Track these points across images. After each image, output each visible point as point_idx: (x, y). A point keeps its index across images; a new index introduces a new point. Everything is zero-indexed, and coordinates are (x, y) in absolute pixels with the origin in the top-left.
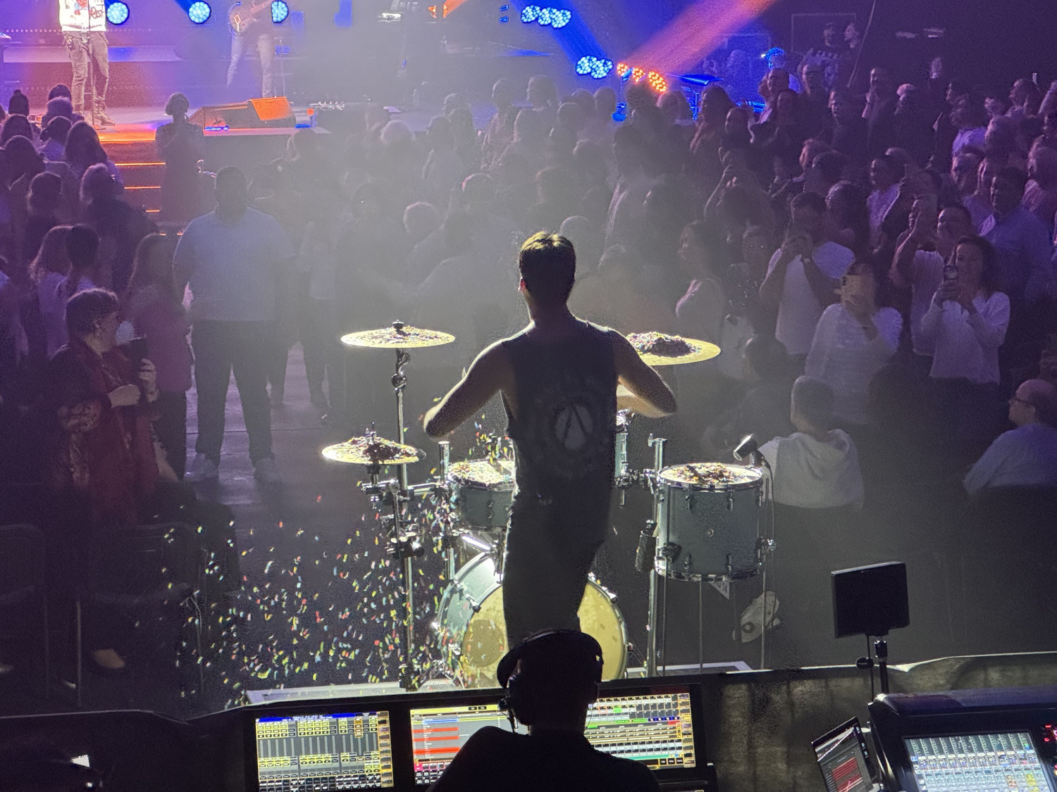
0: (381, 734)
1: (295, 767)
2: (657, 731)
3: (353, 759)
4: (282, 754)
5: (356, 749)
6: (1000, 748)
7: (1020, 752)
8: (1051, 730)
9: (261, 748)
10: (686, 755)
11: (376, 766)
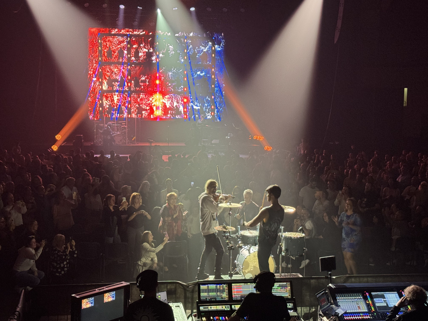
0: (226, 289)
1: (208, 295)
2: (283, 290)
3: (220, 294)
4: (205, 292)
5: (221, 291)
6: (355, 296)
7: (359, 297)
8: (366, 293)
9: (201, 291)
10: (289, 295)
11: (225, 296)
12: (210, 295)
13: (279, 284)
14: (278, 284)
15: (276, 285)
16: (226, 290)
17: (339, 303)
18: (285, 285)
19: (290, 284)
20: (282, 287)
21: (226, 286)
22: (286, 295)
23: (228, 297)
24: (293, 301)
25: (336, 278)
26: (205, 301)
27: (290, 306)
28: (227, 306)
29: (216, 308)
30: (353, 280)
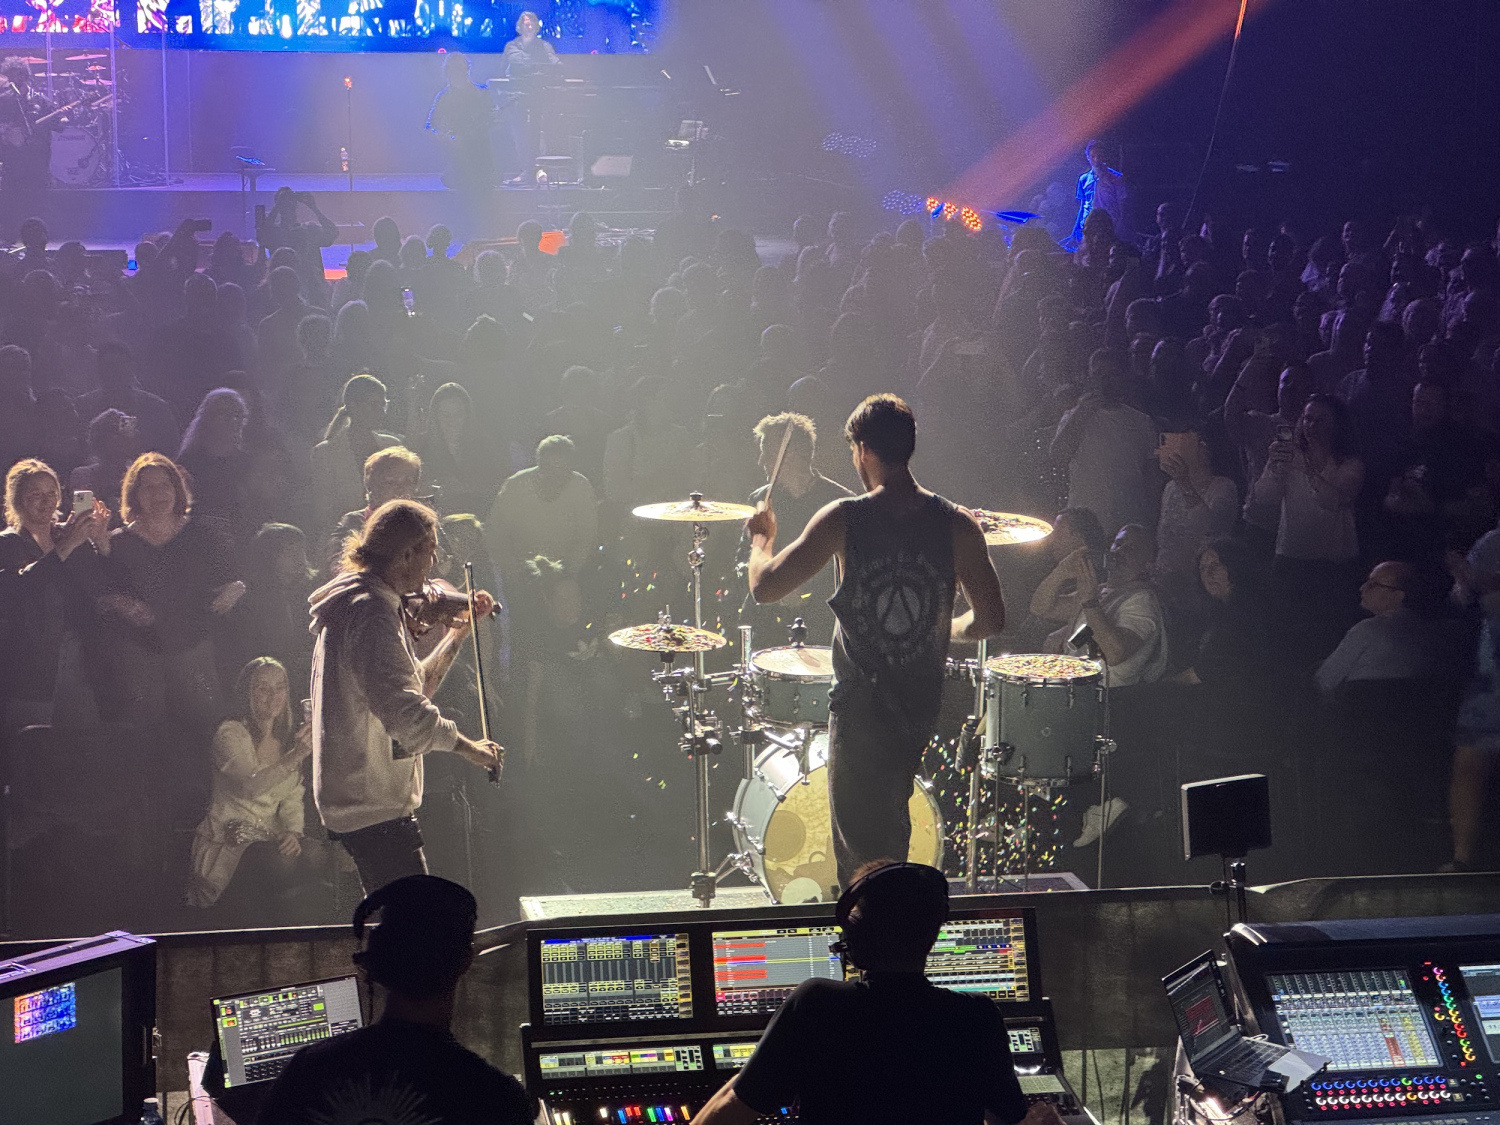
0: (679, 959)
1: (584, 994)
2: (986, 961)
3: (648, 987)
4: (569, 980)
5: (652, 976)
6: (1373, 987)
7: (1396, 993)
8: (1430, 969)
9: (546, 973)
10: (1019, 988)
11: (674, 994)
12: (593, 994)
13: (966, 927)
14: (958, 927)
15: (949, 932)
16: (681, 963)
17: (1285, 1024)
18: (999, 931)
19: (1021, 926)
20: (982, 942)
21: (680, 942)
22: (1003, 986)
23: (690, 1000)
24: (1041, 1019)
25: (1267, 892)
26: (566, 1026)
27: (1022, 1042)
28: (686, 1049)
29: (627, 1060)
30: (1362, 900)
